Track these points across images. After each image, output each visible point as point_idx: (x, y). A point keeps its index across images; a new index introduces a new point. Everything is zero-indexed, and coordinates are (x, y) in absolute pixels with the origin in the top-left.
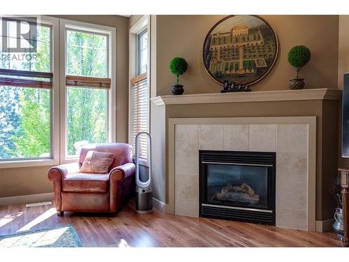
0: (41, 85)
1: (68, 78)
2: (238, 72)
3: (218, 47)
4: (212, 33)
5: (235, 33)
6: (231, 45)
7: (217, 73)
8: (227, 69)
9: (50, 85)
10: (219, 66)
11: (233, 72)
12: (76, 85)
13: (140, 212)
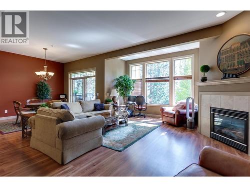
0: (166, 81)
1: (174, 77)
2: (234, 68)
3: (224, 56)
4: (222, 50)
5: (233, 47)
6: (231, 54)
7: (224, 70)
8: (228, 67)
9: (168, 81)
10: (225, 66)
11: (232, 68)
12: (178, 79)
13: (188, 129)
